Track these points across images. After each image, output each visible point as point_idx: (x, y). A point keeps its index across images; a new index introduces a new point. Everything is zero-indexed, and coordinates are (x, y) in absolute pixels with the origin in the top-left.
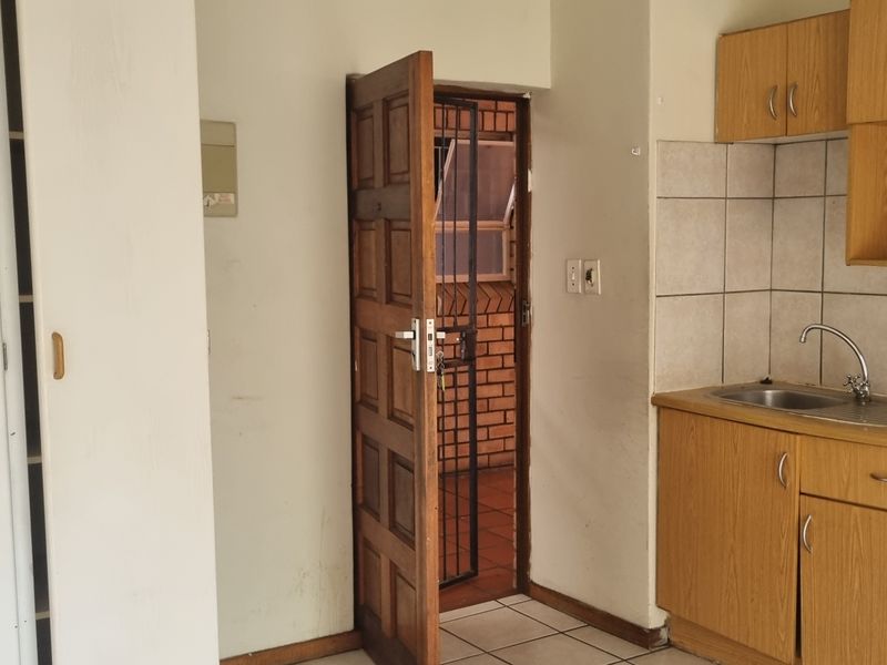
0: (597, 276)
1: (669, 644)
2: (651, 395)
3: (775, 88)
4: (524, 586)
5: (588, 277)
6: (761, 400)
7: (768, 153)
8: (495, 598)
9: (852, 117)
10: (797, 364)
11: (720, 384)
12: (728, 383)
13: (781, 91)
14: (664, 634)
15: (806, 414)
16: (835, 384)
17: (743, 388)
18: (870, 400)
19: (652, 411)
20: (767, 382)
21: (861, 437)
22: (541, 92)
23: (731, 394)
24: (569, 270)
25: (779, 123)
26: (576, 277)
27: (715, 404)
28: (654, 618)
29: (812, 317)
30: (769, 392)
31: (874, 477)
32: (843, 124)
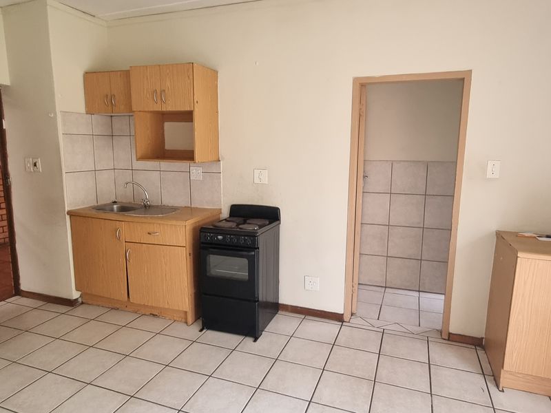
0: (39, 164)
1: (82, 303)
2: (66, 210)
3: (107, 95)
4: (18, 292)
5: (35, 165)
6: (112, 210)
7: (109, 119)
8: (4, 300)
9: (134, 109)
10: (125, 195)
11: (96, 204)
12: (99, 204)
13: (109, 97)
14: (80, 300)
15: (126, 213)
16: (138, 201)
17: (105, 205)
18: (150, 206)
19: (68, 217)
20: (115, 202)
21: (145, 220)
22: (6, 87)
23: (100, 208)
24: (26, 162)
25: (110, 108)
26: (30, 165)
27: (94, 213)
28: (75, 295)
29: (129, 179)
30: (115, 206)
31: (149, 233)
32: (131, 111)
